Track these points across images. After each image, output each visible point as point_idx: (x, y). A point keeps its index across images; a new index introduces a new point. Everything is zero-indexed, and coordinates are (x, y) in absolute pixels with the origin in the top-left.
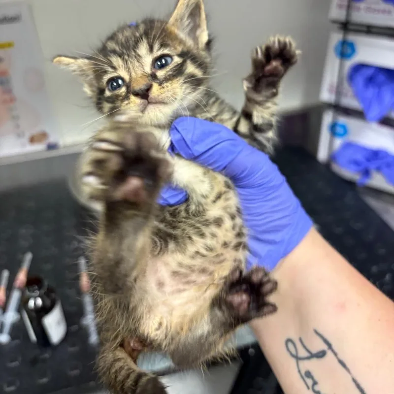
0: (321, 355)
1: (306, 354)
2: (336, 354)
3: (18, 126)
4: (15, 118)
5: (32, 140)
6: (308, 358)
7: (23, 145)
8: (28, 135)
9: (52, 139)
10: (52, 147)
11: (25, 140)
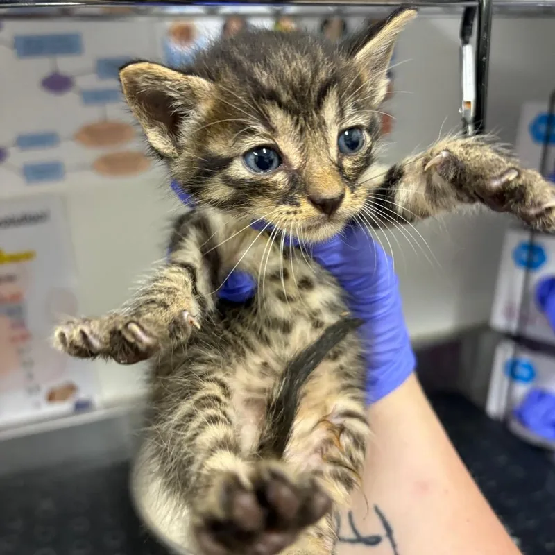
0: (374, 541)
1: (351, 535)
2: (394, 546)
3: (30, 376)
4: (28, 364)
5: (52, 397)
6: (352, 541)
7: (37, 405)
8: (45, 389)
9: (82, 395)
10: (82, 407)
11: (41, 397)
